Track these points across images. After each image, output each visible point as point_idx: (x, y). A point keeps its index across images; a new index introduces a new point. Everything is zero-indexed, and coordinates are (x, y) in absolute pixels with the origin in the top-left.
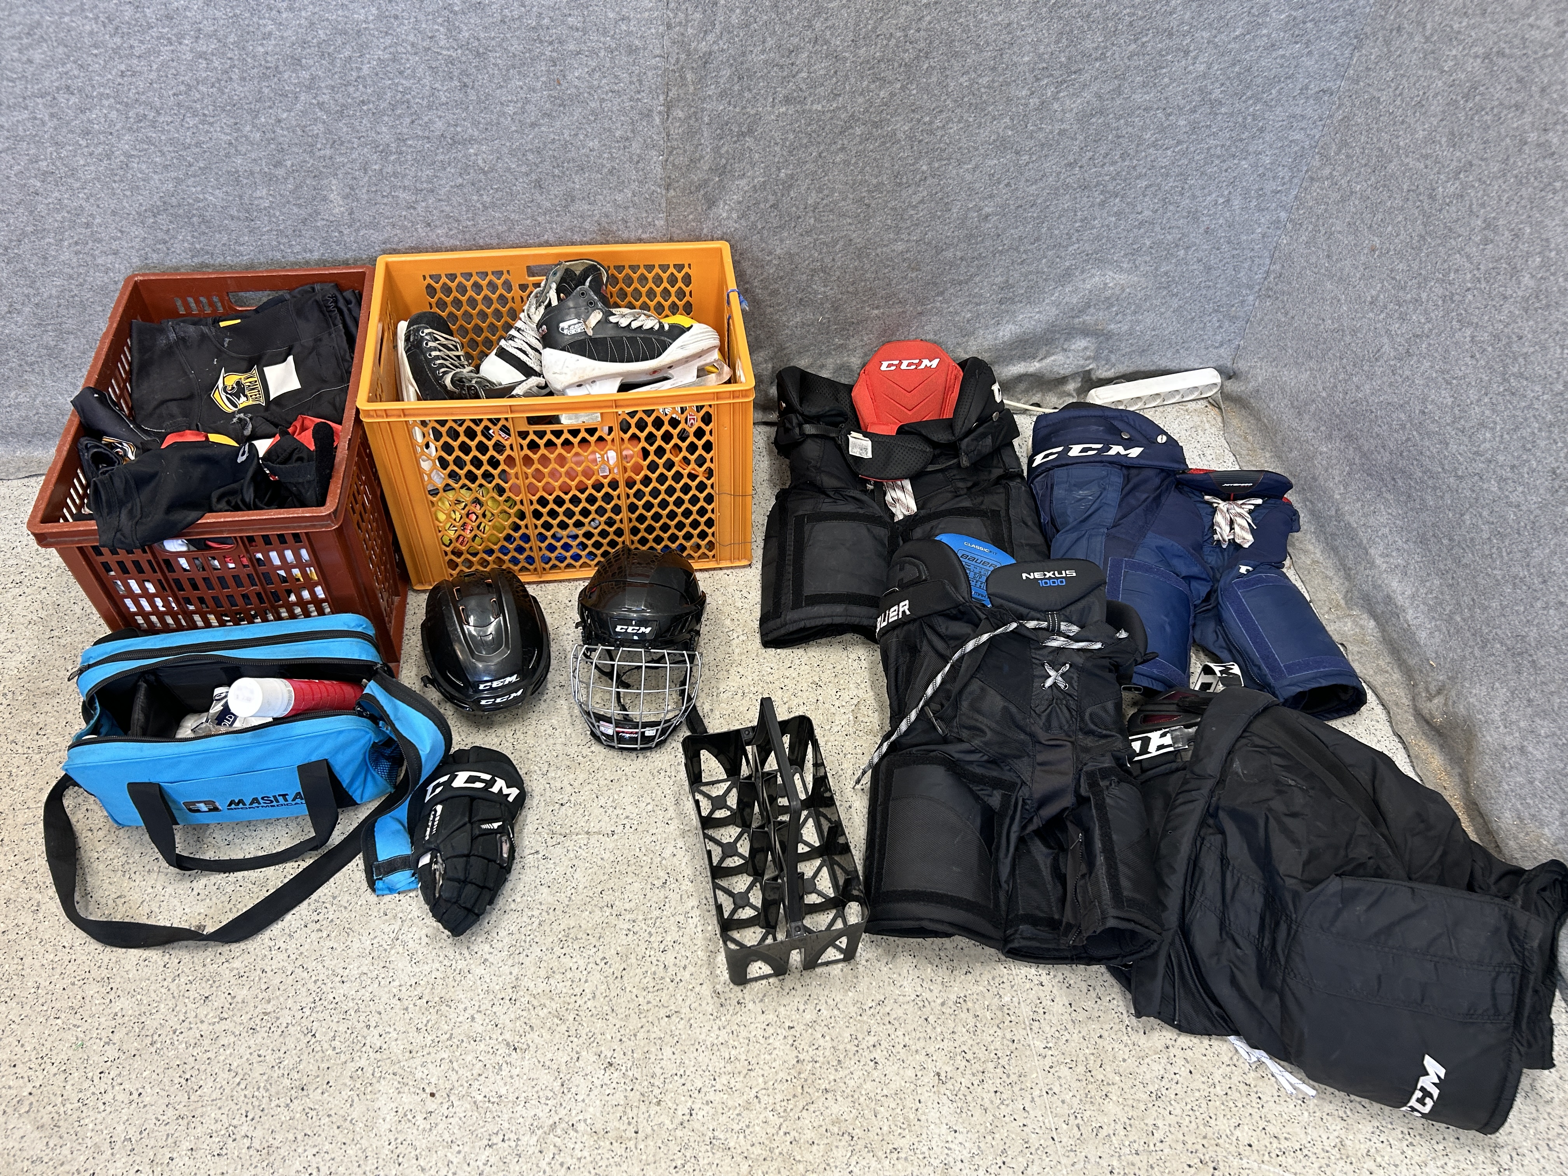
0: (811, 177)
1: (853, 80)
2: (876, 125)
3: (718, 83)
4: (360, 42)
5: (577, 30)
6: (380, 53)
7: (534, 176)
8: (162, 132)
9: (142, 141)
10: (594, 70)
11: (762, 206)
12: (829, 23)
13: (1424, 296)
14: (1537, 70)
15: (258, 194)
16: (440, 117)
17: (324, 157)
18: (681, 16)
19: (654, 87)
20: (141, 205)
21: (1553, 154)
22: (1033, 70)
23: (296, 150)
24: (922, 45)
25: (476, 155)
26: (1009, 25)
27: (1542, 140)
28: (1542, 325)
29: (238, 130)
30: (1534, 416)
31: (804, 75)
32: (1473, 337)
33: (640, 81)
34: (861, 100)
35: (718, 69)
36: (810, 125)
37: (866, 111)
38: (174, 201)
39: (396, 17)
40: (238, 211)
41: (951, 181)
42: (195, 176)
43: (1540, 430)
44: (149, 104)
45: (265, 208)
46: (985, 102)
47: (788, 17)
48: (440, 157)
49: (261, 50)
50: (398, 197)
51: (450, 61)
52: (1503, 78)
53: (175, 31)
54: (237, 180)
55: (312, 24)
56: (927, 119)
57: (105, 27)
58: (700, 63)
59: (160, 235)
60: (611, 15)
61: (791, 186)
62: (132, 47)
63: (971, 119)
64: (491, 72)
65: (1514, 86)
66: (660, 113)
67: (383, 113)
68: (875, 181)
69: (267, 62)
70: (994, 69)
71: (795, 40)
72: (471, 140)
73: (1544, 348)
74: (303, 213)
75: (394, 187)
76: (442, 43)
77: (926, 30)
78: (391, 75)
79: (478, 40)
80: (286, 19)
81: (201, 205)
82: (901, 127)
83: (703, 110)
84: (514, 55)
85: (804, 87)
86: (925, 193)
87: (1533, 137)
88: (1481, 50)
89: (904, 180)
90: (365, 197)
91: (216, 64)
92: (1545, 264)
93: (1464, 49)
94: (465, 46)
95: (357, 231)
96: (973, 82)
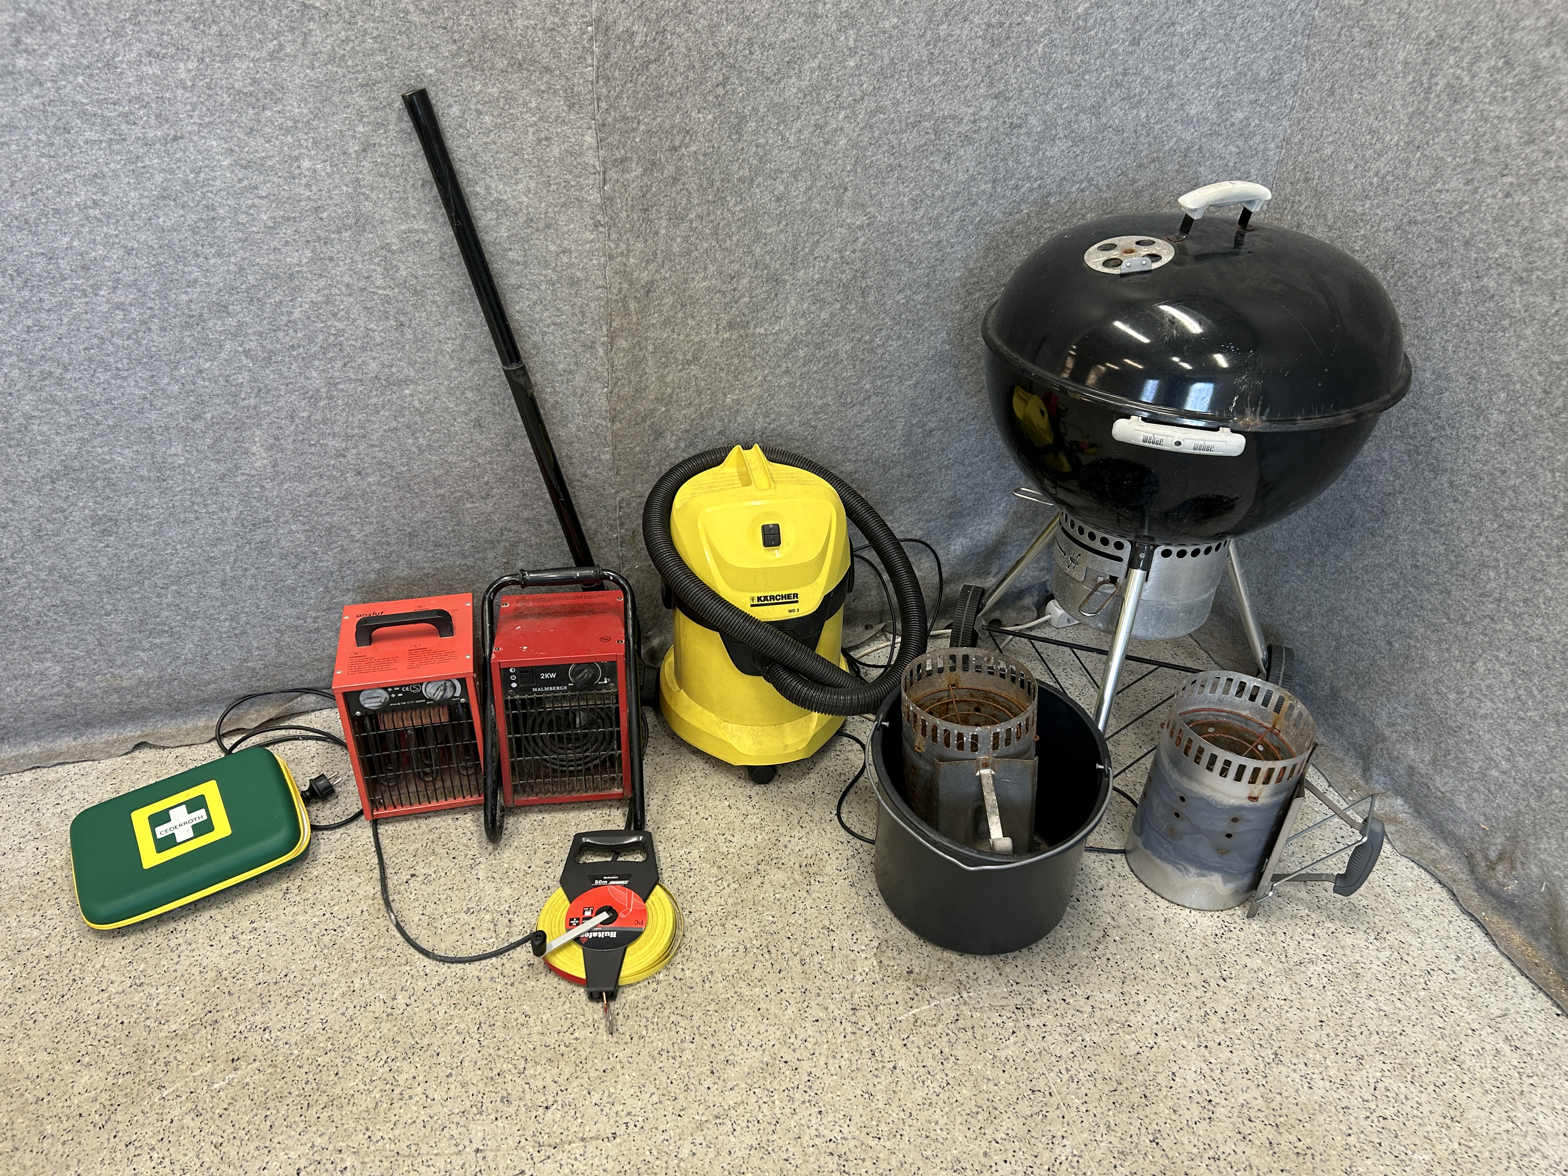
0: (757, 402)
1: (793, 302)
2: (818, 346)
3: (661, 311)
4: (292, 285)
5: (518, 264)
6: (313, 295)
7: (473, 415)
8: (69, 390)
9: (46, 401)
10: (535, 304)
11: (709, 433)
12: (768, 248)
13: (1386, 455)
14: (1456, 227)
15: (173, 450)
16: (374, 358)
17: (248, 408)
18: (623, 246)
19: (597, 318)
20: (38, 470)
21: (1493, 296)
22: (965, 284)
23: (217, 401)
24: (858, 265)
25: (412, 395)
26: (939, 242)
27: (1478, 286)
28: (1524, 455)
29: (155, 383)
30: (1539, 545)
31: (746, 300)
32: (1451, 483)
33: (583, 313)
34: (802, 322)
35: (661, 298)
36: (753, 348)
37: (808, 332)
38: (76, 464)
39: (331, 259)
40: (149, 471)
41: (894, 399)
42: (102, 436)
43: (1548, 557)
44: (57, 361)
45: (179, 466)
46: (922, 318)
47: (728, 244)
48: (374, 400)
49: (184, 297)
50: (326, 445)
51: (387, 301)
52: (1421, 242)
53: (91, 282)
54: (150, 438)
55: (241, 269)
56: (867, 338)
57: (12, 280)
58: (642, 292)
59: (58, 503)
60: (552, 248)
61: (737, 411)
62: (41, 300)
63: (909, 336)
64: (429, 309)
65: (1434, 247)
66: (603, 344)
67: (314, 357)
68: (820, 403)
69: (190, 310)
70: (928, 286)
71: (736, 266)
72: (407, 381)
73: (1533, 477)
74: (222, 469)
75: (322, 435)
76: (378, 283)
77: (862, 251)
78: (324, 318)
79: (416, 278)
80: (214, 265)
81: (107, 466)
82: (843, 347)
83: (646, 339)
84: (453, 291)
85: (747, 312)
86: (870, 412)
87: (1466, 286)
88: (1391, 224)
89: (849, 400)
90: (291, 447)
91: (134, 314)
92: (1513, 397)
93: (1372, 227)
94: (403, 285)
95: (282, 483)
96: (909, 299)
